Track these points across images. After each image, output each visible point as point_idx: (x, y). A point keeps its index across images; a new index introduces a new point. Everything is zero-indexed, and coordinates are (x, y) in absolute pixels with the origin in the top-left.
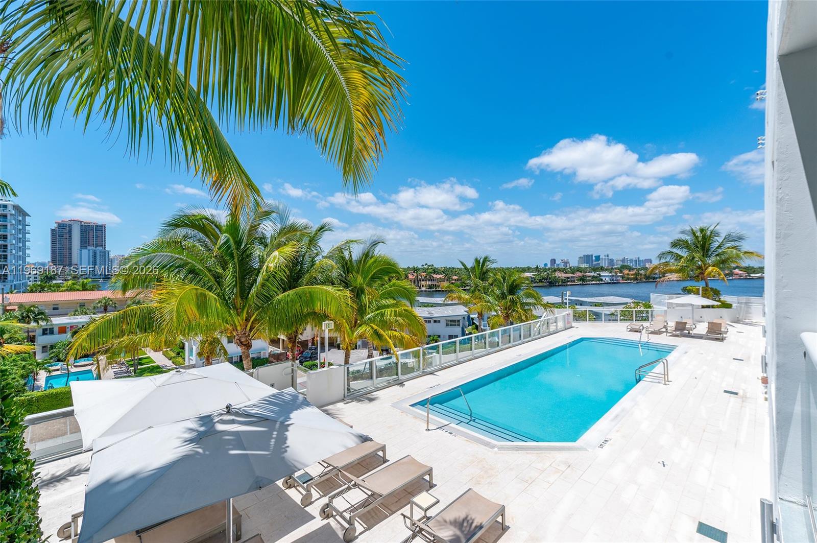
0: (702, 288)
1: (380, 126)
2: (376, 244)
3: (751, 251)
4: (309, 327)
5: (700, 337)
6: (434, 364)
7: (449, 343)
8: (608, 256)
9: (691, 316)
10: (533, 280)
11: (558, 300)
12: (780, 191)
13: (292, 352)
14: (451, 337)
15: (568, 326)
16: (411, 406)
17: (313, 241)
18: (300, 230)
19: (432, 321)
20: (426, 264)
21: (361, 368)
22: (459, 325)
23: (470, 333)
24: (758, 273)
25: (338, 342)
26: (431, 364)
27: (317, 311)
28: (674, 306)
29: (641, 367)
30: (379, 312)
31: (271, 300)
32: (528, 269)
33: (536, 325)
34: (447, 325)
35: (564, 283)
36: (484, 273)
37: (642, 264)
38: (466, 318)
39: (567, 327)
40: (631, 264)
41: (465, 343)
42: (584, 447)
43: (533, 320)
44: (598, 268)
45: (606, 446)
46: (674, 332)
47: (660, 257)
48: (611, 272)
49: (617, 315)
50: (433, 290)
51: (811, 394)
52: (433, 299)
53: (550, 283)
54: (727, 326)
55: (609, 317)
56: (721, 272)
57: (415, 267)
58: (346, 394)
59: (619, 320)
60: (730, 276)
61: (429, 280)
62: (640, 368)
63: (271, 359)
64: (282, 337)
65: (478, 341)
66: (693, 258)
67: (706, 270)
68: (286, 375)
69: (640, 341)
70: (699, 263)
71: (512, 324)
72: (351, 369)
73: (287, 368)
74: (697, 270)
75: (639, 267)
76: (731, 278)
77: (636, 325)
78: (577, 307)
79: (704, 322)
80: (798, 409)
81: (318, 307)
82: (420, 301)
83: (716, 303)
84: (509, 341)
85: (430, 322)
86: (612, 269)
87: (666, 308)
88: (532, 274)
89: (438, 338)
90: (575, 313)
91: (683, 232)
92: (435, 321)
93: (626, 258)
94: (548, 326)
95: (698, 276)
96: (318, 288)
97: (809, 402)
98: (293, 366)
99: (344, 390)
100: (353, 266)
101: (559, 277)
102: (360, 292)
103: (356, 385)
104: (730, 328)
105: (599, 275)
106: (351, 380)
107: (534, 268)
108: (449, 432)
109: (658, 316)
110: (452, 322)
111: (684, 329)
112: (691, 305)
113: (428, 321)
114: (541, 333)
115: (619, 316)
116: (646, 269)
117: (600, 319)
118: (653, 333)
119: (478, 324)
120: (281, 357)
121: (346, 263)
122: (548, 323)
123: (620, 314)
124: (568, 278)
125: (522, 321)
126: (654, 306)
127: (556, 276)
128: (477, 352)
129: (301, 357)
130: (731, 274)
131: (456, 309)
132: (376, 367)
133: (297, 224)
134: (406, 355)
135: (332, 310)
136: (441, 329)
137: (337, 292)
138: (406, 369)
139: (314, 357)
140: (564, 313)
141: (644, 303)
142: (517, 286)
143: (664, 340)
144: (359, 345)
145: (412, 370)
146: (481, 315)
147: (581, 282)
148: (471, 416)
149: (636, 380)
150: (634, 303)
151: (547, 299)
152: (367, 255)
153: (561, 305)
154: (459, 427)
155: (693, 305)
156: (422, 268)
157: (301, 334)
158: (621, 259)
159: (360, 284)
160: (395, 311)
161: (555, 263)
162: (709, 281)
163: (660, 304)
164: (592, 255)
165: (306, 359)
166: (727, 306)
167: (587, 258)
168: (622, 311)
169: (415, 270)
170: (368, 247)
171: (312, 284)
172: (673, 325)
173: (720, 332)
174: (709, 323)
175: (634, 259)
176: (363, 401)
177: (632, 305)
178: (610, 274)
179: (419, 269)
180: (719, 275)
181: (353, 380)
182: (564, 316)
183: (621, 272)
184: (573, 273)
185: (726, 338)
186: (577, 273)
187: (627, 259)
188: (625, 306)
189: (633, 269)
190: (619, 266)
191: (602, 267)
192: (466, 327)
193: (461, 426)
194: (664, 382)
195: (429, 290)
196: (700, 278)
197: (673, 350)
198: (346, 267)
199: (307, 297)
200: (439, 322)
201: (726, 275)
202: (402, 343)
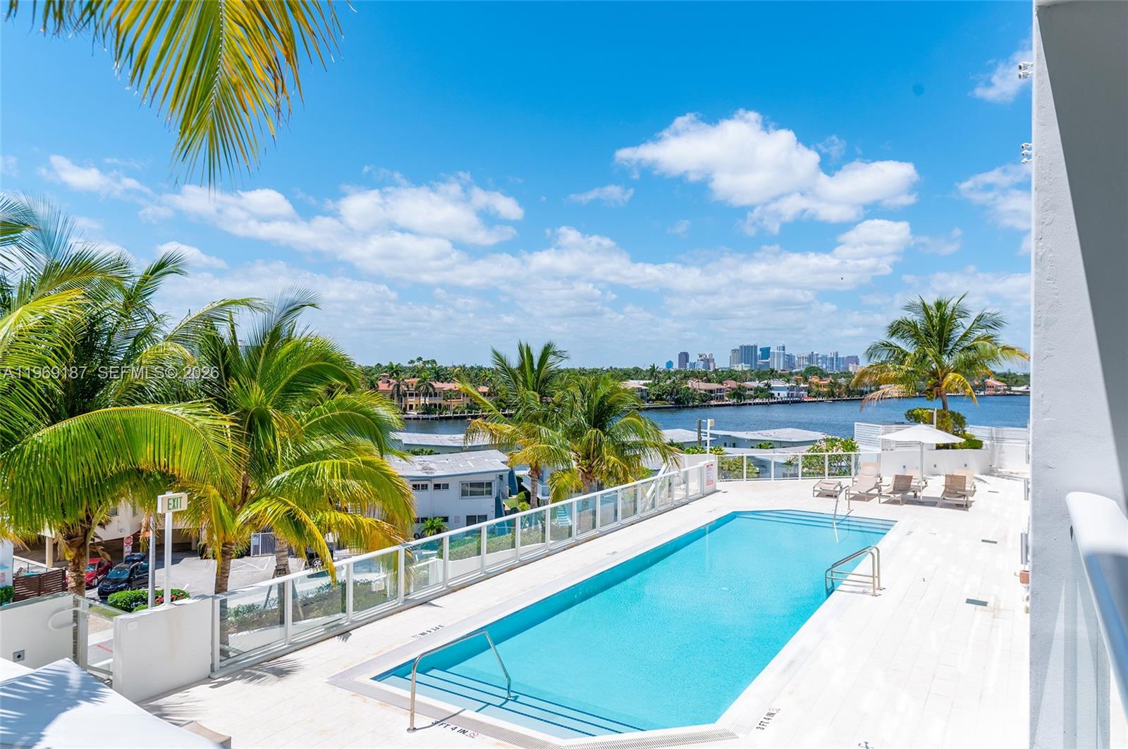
0: (938, 411)
1: (289, 41)
2: (296, 309)
3: (1012, 346)
4: (125, 508)
5: (932, 503)
6: (431, 582)
7: (468, 533)
8: (784, 348)
9: (918, 464)
10: (645, 394)
11: (689, 436)
12: (1041, 244)
13: (74, 571)
14: (471, 520)
15: (708, 489)
16: (374, 679)
17: (135, 299)
18: (101, 272)
19: (431, 486)
20: (420, 359)
21: (259, 599)
22: (490, 493)
23: (514, 511)
24: (1023, 385)
25: (202, 543)
26: (425, 581)
27: (143, 467)
28: (893, 446)
29: (835, 565)
30: (302, 467)
31: (16, 443)
32: (635, 373)
33: (648, 490)
34: (464, 493)
35: (705, 401)
36: (545, 381)
37: (842, 366)
38: (506, 478)
39: (706, 492)
40: (824, 366)
41: (502, 533)
42: (731, 731)
43: (643, 478)
44: (765, 373)
45: (772, 726)
46: (892, 496)
47: (871, 353)
48: (788, 381)
49: (797, 465)
50: (433, 418)
51: (1079, 600)
52: (433, 437)
53: (678, 401)
54: (974, 480)
55: (784, 470)
56: (967, 383)
57: (395, 364)
58: (217, 664)
59: (800, 475)
60: (980, 390)
61: (425, 395)
62: (833, 567)
63: (20, 590)
64: (48, 533)
65: (530, 525)
66: (925, 356)
67: (943, 378)
68: (60, 626)
69: (835, 515)
70: (933, 366)
71: (600, 487)
72: (232, 604)
73: (62, 609)
74: (930, 379)
75: (837, 372)
76: (982, 393)
77: (830, 483)
78: (726, 449)
79: (940, 475)
80: (1060, 627)
81: (146, 456)
82: (404, 442)
83: (957, 440)
84: (593, 525)
85: (425, 487)
86: (791, 374)
87: (879, 450)
88: (642, 382)
89: (443, 524)
90: (722, 462)
91: (909, 308)
92: (437, 486)
93: (815, 353)
94: (670, 491)
95: (931, 390)
96: (147, 411)
97: (1075, 615)
98: (76, 603)
99: (212, 654)
100: (239, 361)
101: (694, 390)
102: (257, 422)
103: (241, 641)
104: (979, 485)
105: (769, 386)
106: (232, 629)
107: (647, 371)
108: (459, 728)
109: (867, 464)
110: (475, 487)
111: (907, 489)
112: (920, 443)
113: (419, 485)
114: (657, 503)
115: (800, 467)
116: (848, 375)
117: (768, 474)
118: (857, 498)
119: (529, 489)
120: (49, 584)
121: (224, 354)
122: (670, 484)
123: (803, 462)
124: (711, 391)
125: (619, 482)
126: (861, 447)
127: (689, 388)
128: (523, 550)
129: (104, 579)
130: (983, 387)
131: (483, 458)
132: (295, 596)
133: (94, 257)
134: (370, 564)
135: (183, 464)
136: (451, 503)
137: (196, 417)
138: (366, 596)
139: (138, 577)
140: (702, 464)
141: (843, 440)
142: (611, 407)
143: (874, 510)
144: (256, 547)
145: (382, 597)
146: (536, 472)
147: (735, 400)
148: (509, 689)
149: (827, 590)
150: (826, 440)
151: (669, 435)
152: (274, 336)
153: (696, 447)
154: (482, 715)
155: (923, 444)
156: (410, 368)
157: (101, 524)
158: (806, 355)
159: (256, 404)
160: (343, 466)
161: (687, 361)
162: (948, 398)
163: (870, 442)
164: (756, 347)
165: (117, 585)
166: (974, 444)
167: (746, 353)
168: (806, 457)
169: (395, 371)
170: (277, 316)
171: (132, 403)
172: (890, 483)
173: (964, 493)
174: (946, 476)
175: (829, 356)
176: (260, 677)
177: (824, 445)
178: (787, 385)
179: (404, 370)
180: (965, 387)
181: (239, 630)
182: (701, 469)
183: (806, 380)
184: (721, 383)
185: (973, 504)
186: (727, 381)
187: (817, 355)
188: (811, 446)
189: (827, 376)
190: (803, 369)
191: (772, 371)
192: (505, 497)
193: (484, 714)
194: (872, 591)
195: (426, 416)
196: (934, 392)
197: (889, 529)
198: (223, 361)
199: (116, 434)
200: (446, 486)
201: (975, 388)
202: (355, 538)
